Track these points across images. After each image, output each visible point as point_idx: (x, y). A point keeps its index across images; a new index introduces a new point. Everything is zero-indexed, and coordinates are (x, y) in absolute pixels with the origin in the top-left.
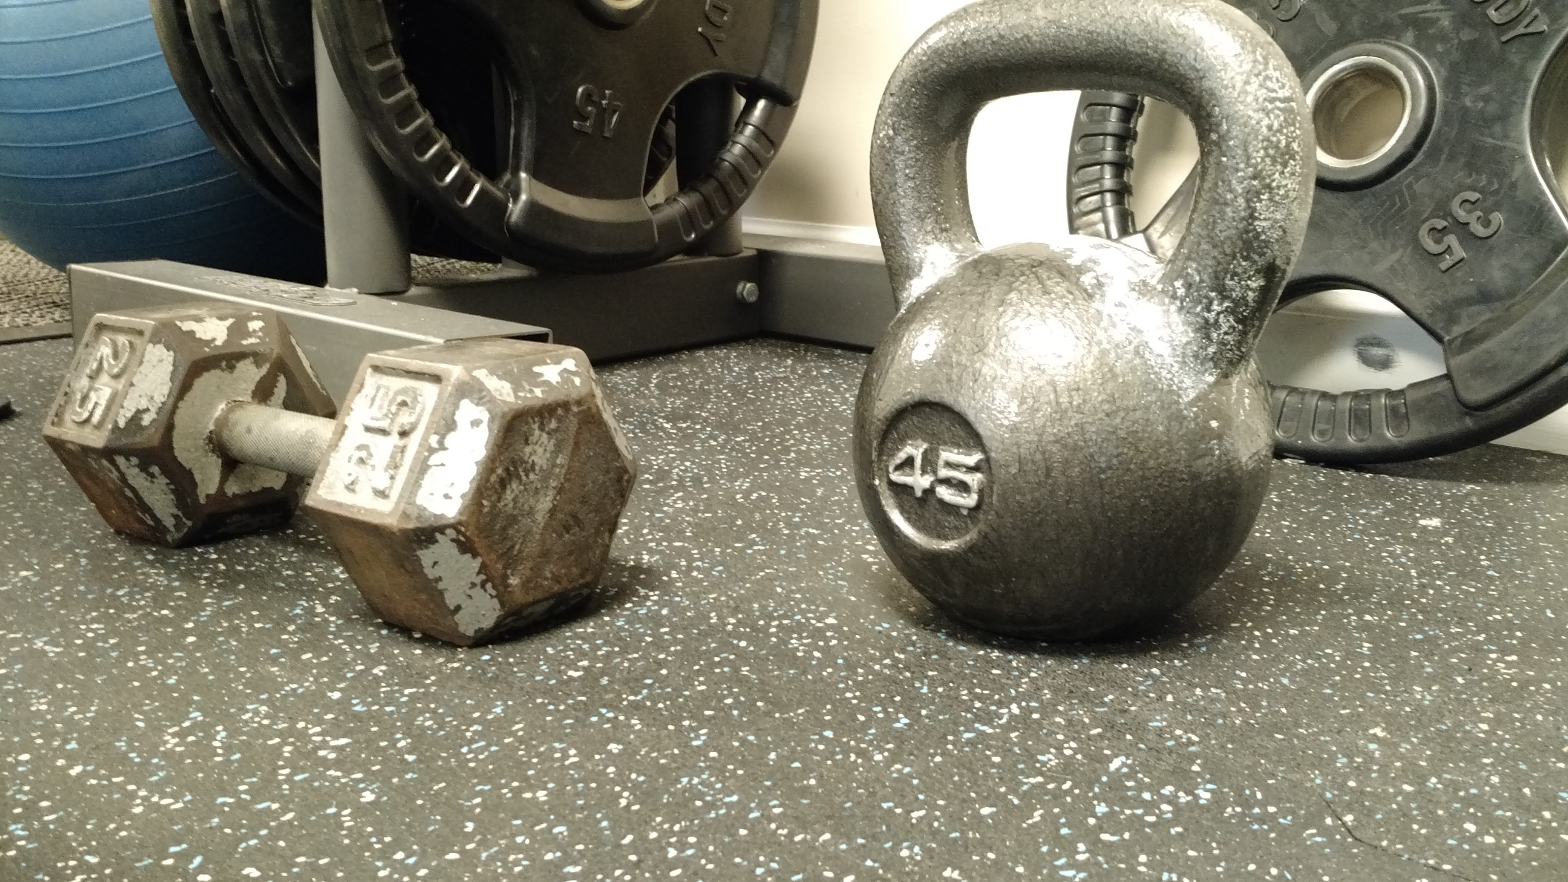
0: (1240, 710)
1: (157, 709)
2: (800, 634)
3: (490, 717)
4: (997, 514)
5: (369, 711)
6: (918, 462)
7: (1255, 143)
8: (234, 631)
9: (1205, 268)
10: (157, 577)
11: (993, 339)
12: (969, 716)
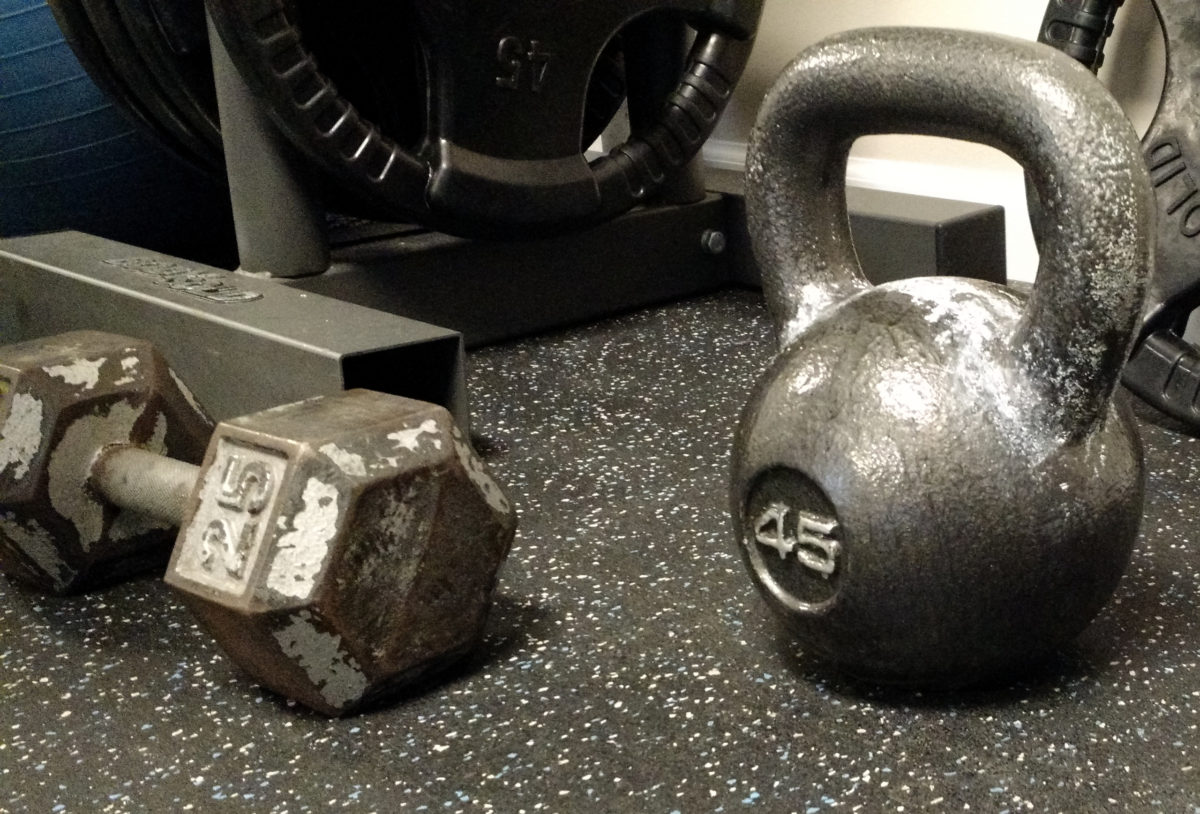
0: (1086, 770)
1: (24, 801)
2: (678, 690)
3: (345, 804)
4: (852, 581)
5: (229, 799)
6: (780, 525)
7: (1088, 212)
8: (110, 701)
9: (1048, 332)
10: (40, 634)
11: (846, 405)
12: (819, 787)
